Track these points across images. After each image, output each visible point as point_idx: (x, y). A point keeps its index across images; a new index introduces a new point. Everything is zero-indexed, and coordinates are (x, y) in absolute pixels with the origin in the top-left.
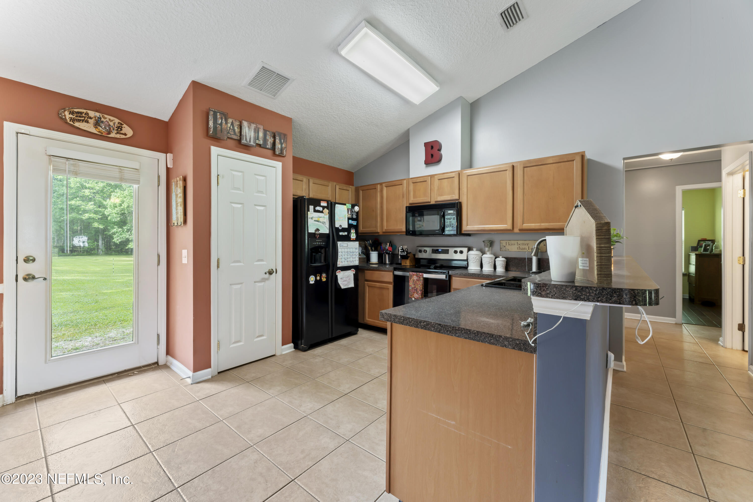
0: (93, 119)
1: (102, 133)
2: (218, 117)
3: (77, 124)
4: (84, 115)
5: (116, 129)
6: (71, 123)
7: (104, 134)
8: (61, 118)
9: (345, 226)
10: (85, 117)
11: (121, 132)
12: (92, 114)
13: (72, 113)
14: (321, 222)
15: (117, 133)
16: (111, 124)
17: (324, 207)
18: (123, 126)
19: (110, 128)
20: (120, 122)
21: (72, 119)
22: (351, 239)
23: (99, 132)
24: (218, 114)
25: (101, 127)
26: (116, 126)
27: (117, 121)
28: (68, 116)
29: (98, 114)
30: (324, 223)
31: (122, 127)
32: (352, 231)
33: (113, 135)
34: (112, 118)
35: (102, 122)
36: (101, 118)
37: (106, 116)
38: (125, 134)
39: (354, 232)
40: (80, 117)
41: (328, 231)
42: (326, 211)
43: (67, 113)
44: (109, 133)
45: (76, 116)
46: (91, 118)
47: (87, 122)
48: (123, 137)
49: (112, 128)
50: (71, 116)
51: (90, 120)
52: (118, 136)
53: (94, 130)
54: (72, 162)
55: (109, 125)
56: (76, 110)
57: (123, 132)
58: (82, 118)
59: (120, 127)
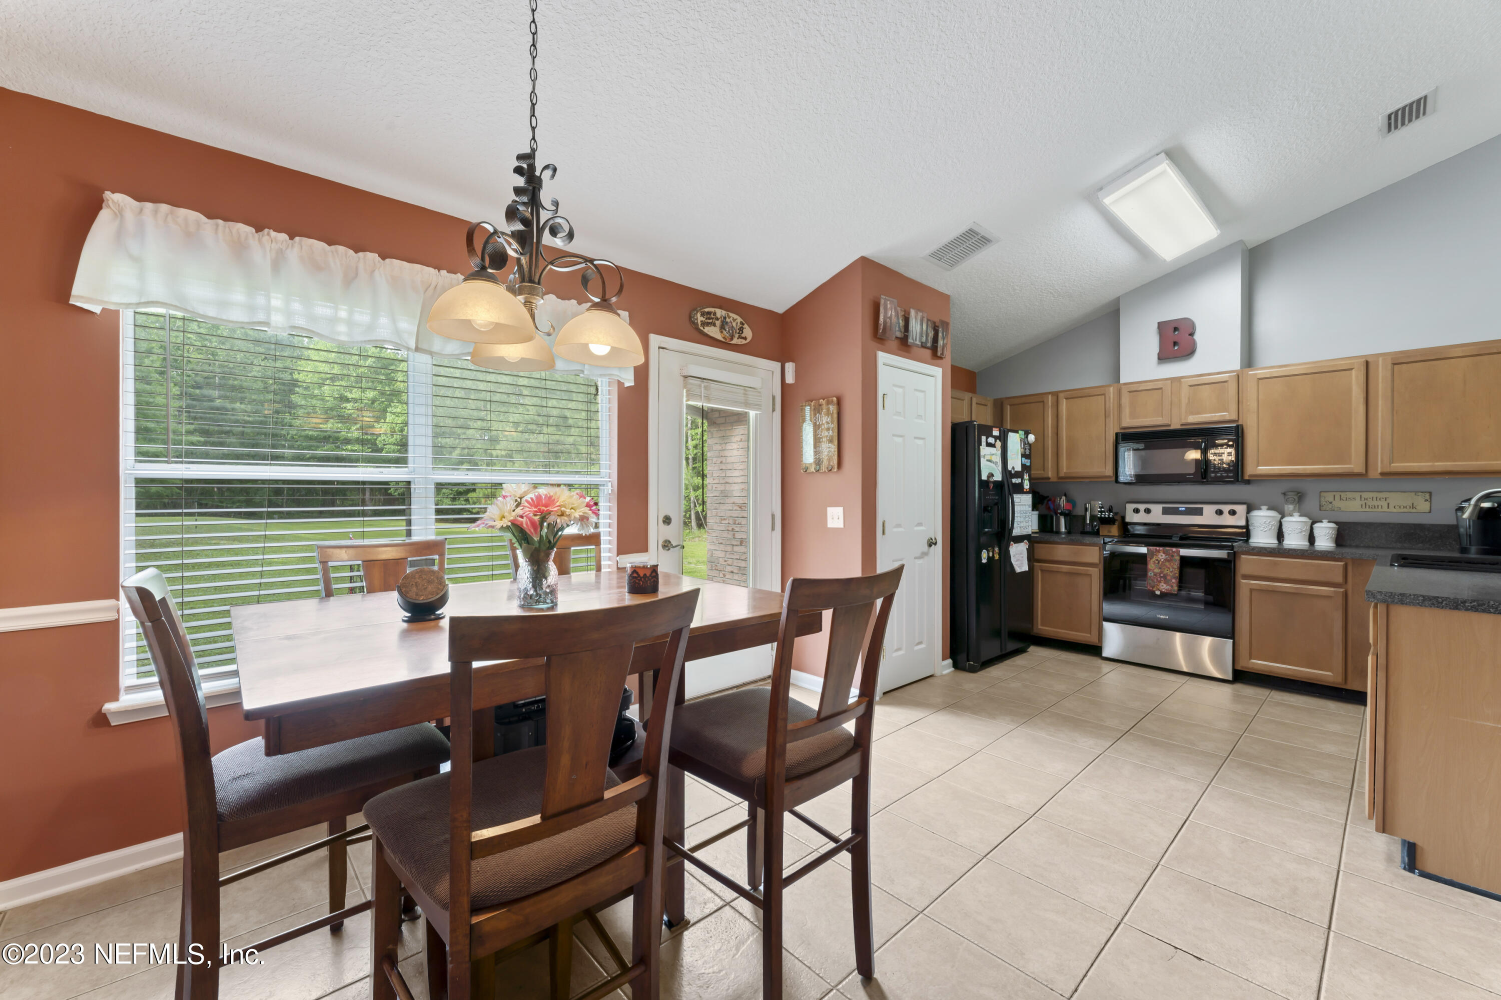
0: (720, 320)
1: (726, 340)
2: (889, 306)
3: (706, 329)
4: (712, 316)
5: (738, 331)
6: (702, 328)
8: (693, 323)
9: (1019, 468)
10: (713, 318)
12: (720, 313)
13: (703, 315)
14: (993, 463)
15: (739, 337)
16: (734, 324)
17: (996, 438)
19: (733, 332)
20: (742, 321)
21: (703, 324)
22: (1025, 490)
23: (724, 338)
24: (888, 302)
25: (726, 330)
26: (738, 327)
27: (739, 320)
28: (700, 319)
29: (724, 313)
30: (996, 463)
32: (1025, 477)
33: (735, 341)
34: (735, 316)
35: (727, 323)
36: (725, 318)
37: (731, 314)
38: (745, 338)
39: (1028, 477)
40: (709, 319)
41: (1001, 476)
42: (998, 444)
43: (699, 315)
44: (732, 339)
45: (706, 319)
46: (718, 319)
47: (714, 325)
48: (744, 342)
49: (735, 331)
50: (702, 319)
51: (716, 322)
52: (739, 342)
53: (719, 336)
55: (733, 327)
56: (706, 310)
57: (743, 335)
58: (710, 319)
59: (742, 329)
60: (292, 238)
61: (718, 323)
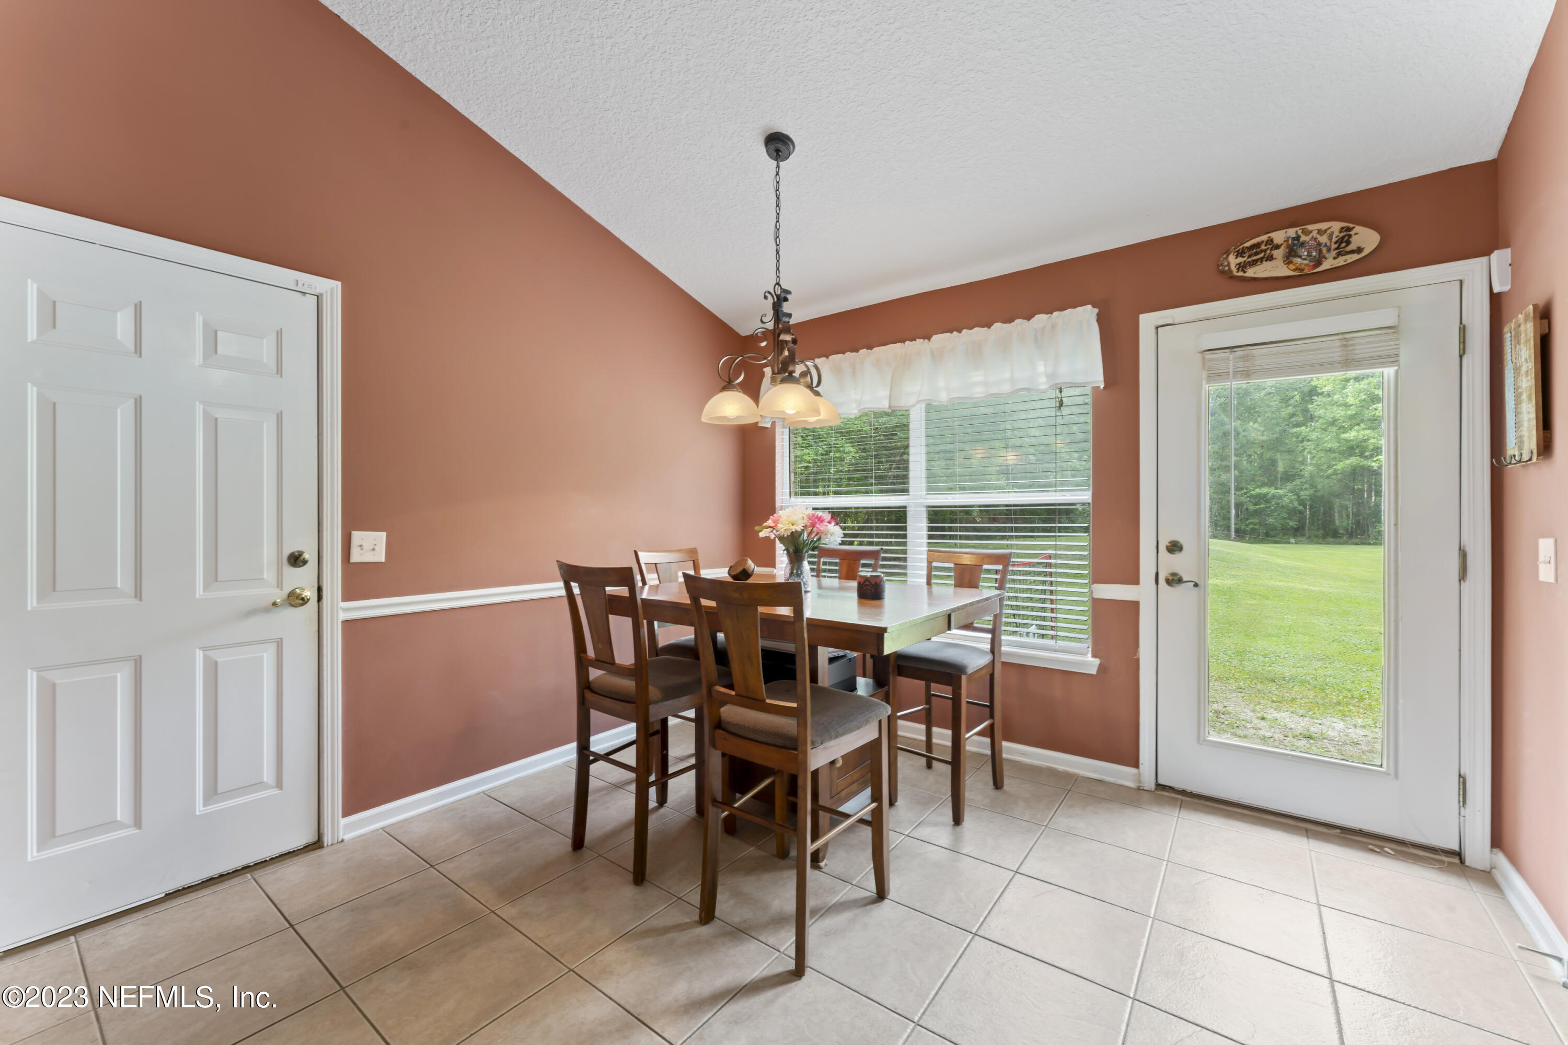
0: (1282, 248)
1: (1303, 270)
3: (1251, 272)
4: (1263, 247)
5: (1334, 246)
6: (1241, 274)
7: (1306, 271)
8: (1223, 272)
10: (1265, 251)
11: (1349, 248)
12: (1279, 237)
13: (1240, 254)
15: (1339, 254)
16: (1323, 239)
18: (1352, 233)
19: (1320, 251)
20: (1345, 224)
21: (1242, 267)
23: (1296, 269)
25: (1300, 257)
26: (1334, 239)
27: (1336, 226)
28: (1234, 262)
29: (1292, 232)
31: (1350, 236)
33: (1326, 265)
34: (1323, 226)
35: (1302, 245)
36: (1298, 238)
37: (1310, 227)
38: (1359, 250)
40: (1256, 254)
43: (1232, 257)
44: (1319, 263)
45: (1250, 256)
46: (1277, 247)
47: (1270, 258)
48: (1355, 257)
49: (1324, 250)
50: (1240, 260)
51: (1275, 252)
52: (1341, 261)
53: (1285, 271)
54: (1240, 353)
55: (1319, 244)
56: (1248, 244)
57: (1352, 247)
58: (1260, 254)
59: (1345, 239)
61: (1279, 254)
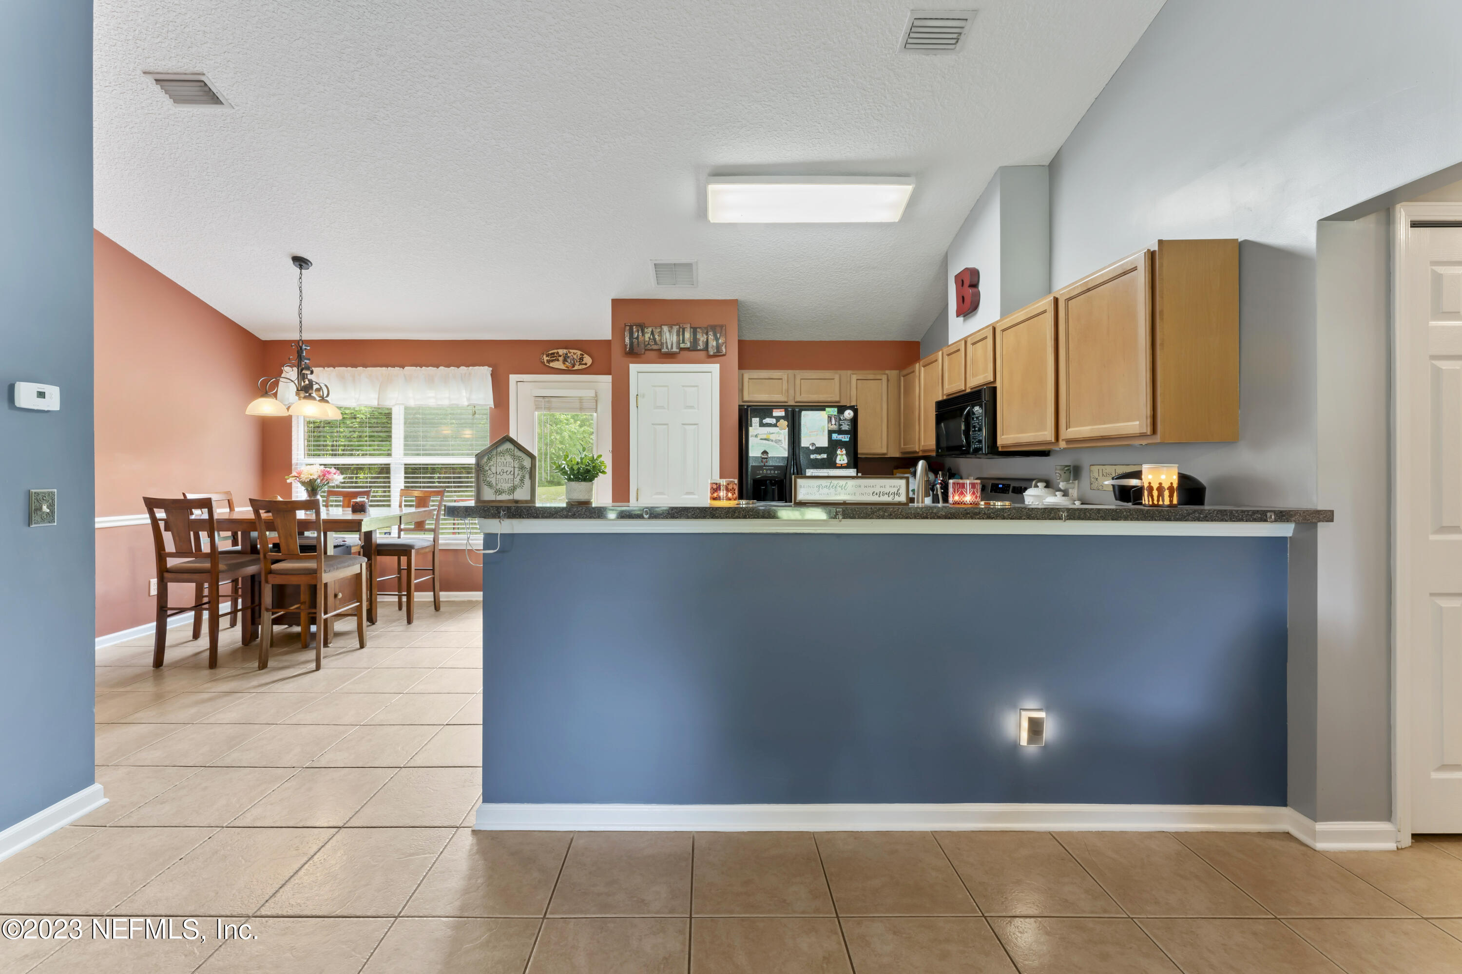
0: (562, 357)
1: (568, 368)
2: (635, 330)
3: (552, 365)
4: (555, 355)
5: (578, 360)
6: (548, 364)
7: (570, 369)
8: (542, 362)
10: (556, 356)
11: (583, 362)
12: (561, 352)
13: (547, 356)
14: (772, 441)
15: (580, 364)
16: (575, 357)
17: (778, 419)
18: (584, 356)
19: (574, 361)
20: (582, 353)
21: (548, 361)
22: (837, 465)
23: (566, 367)
24: (634, 327)
25: (568, 362)
26: (579, 358)
27: (579, 352)
28: (545, 358)
29: (565, 351)
30: (778, 441)
31: (583, 358)
33: (576, 368)
34: (575, 351)
35: (568, 357)
36: (567, 354)
37: (571, 351)
38: (586, 364)
39: (844, 452)
40: (553, 357)
41: (787, 453)
42: (784, 423)
43: (545, 356)
44: (574, 367)
45: (551, 358)
46: (560, 356)
47: (558, 360)
48: (584, 367)
49: (575, 361)
50: (548, 358)
51: (560, 358)
52: (581, 367)
53: (563, 367)
54: (547, 399)
55: (574, 358)
56: (550, 352)
57: (584, 362)
58: (554, 357)
59: (581, 359)
60: (334, 368)
61: (561, 359)
